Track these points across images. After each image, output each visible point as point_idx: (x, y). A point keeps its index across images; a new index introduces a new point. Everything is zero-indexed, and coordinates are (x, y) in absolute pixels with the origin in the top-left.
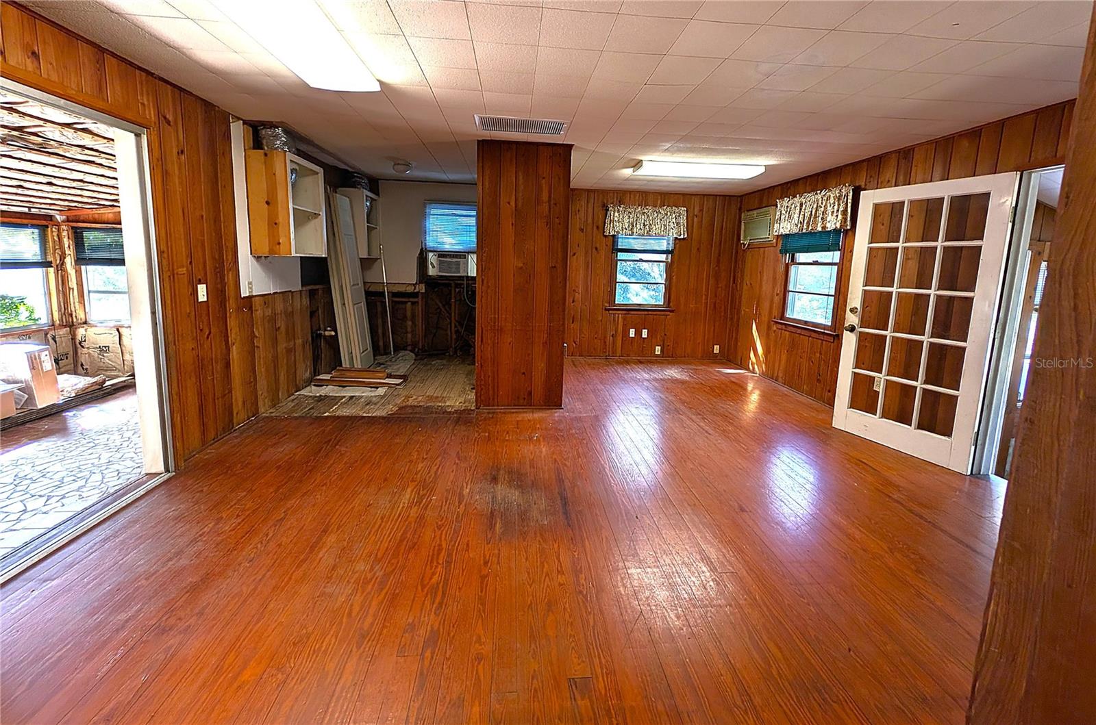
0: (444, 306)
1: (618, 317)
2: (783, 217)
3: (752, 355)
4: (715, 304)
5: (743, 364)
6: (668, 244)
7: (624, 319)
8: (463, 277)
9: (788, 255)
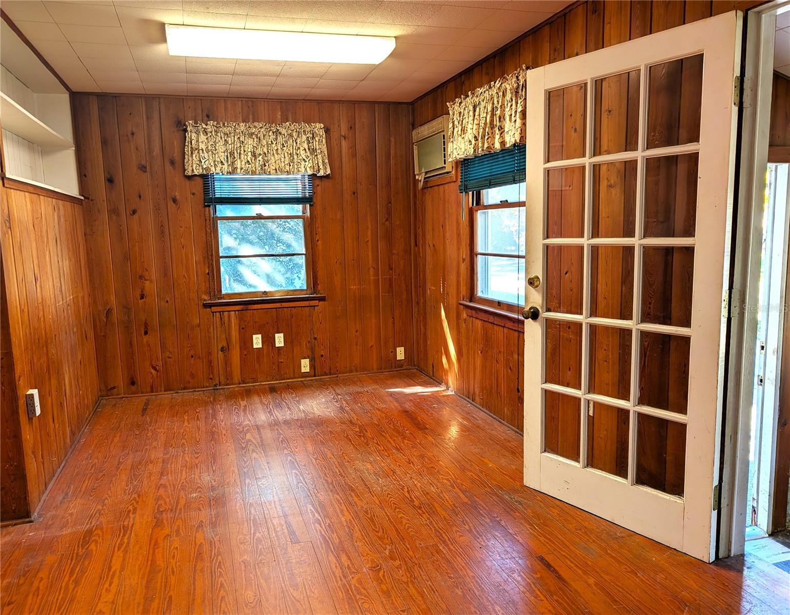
1: (229, 316)
2: (456, 131)
4: (390, 280)
5: (434, 376)
7: (241, 319)
9: (471, 193)
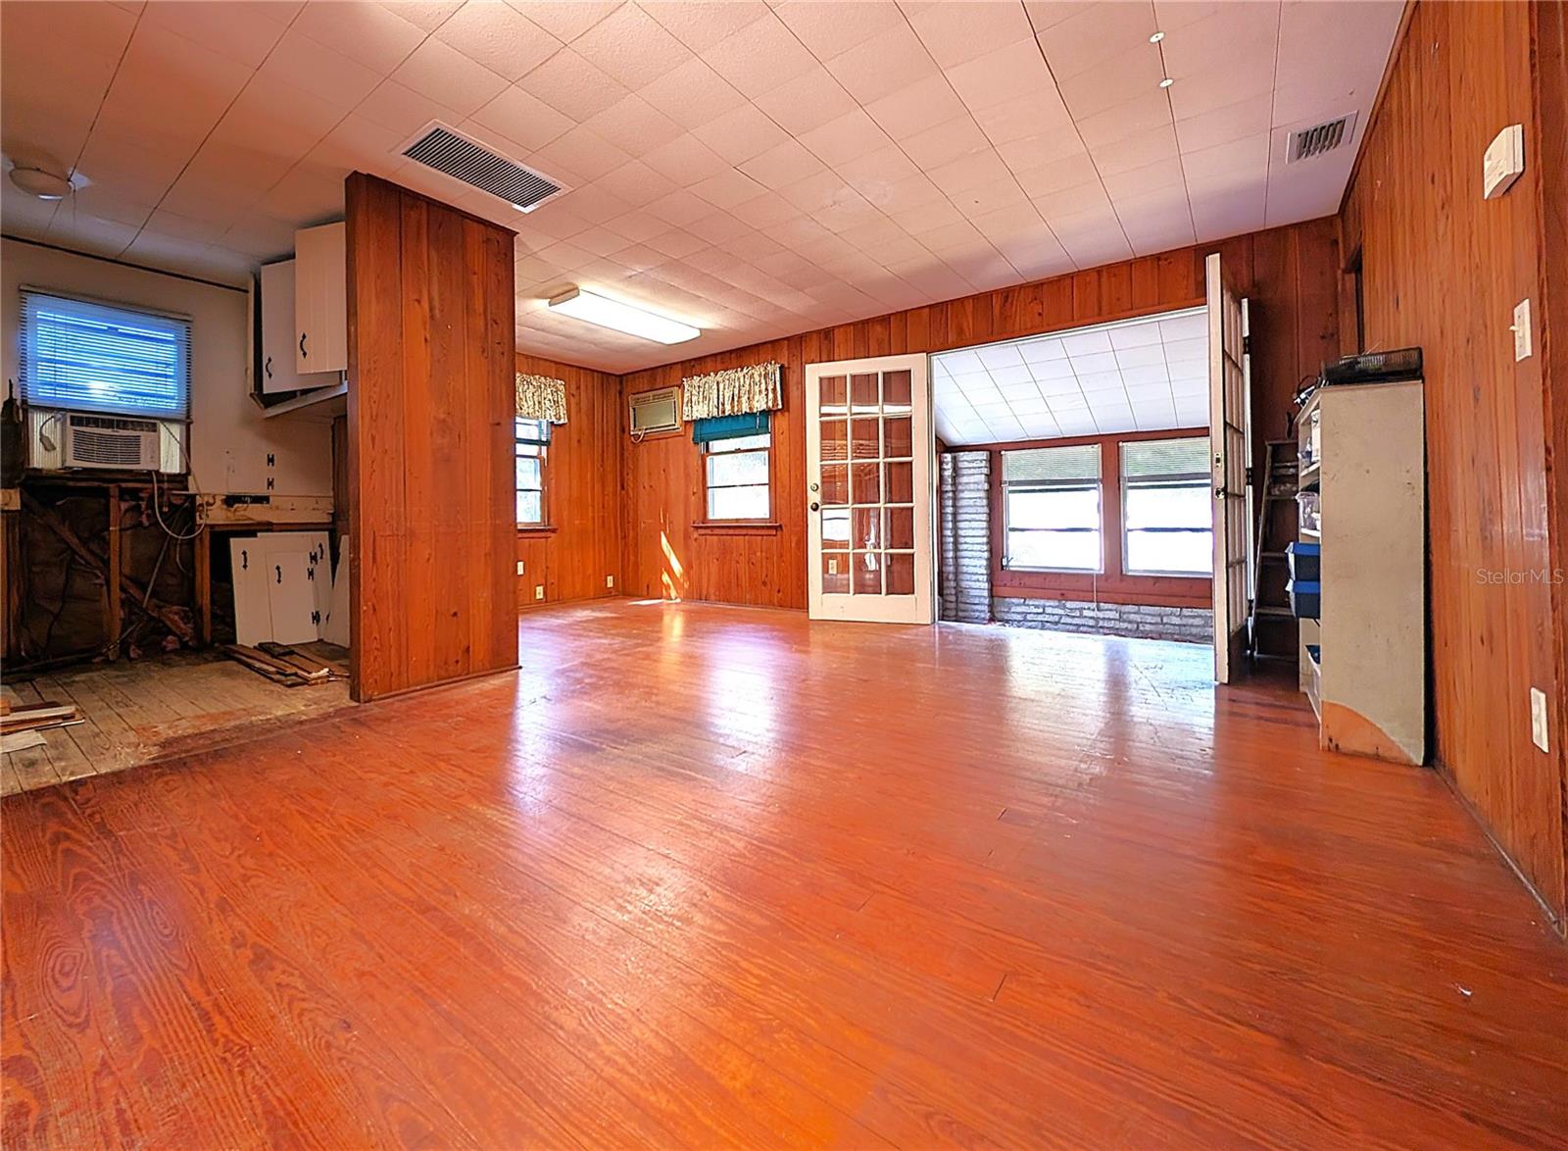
0: (84, 542)
2: (694, 399)
3: (665, 578)
4: (603, 518)
5: (652, 591)
6: (541, 432)
8: (149, 473)
9: (701, 444)
